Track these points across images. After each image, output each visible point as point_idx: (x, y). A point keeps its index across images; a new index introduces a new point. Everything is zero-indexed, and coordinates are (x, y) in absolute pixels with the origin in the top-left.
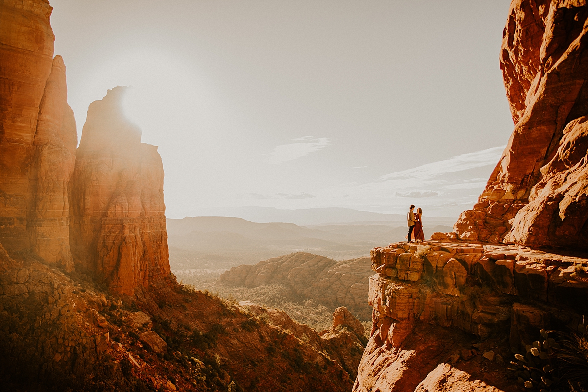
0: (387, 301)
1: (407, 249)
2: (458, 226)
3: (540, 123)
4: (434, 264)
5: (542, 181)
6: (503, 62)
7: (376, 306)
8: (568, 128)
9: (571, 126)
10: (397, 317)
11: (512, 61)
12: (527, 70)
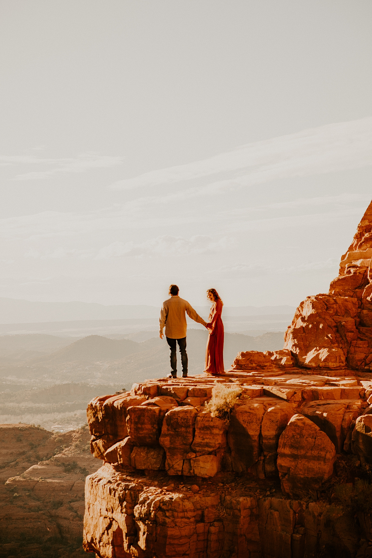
0: (141, 533)
1: (182, 395)
2: (296, 333)
4: (253, 432)
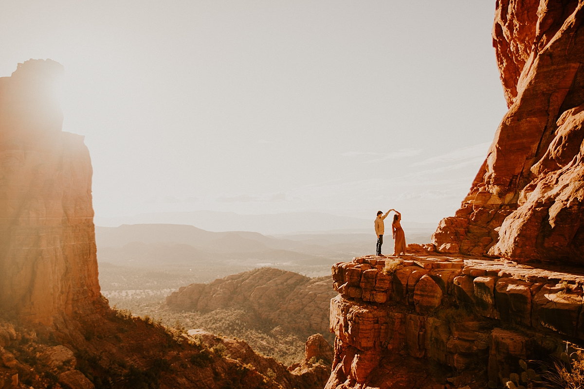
0: (349, 327)
1: (374, 263)
2: (437, 236)
3: (531, 114)
4: (404, 283)
5: (532, 183)
6: (496, 39)
7: (337, 333)
8: (561, 120)
9: (564, 118)
10: (361, 346)
11: (506, 38)
12: (523, 49)
